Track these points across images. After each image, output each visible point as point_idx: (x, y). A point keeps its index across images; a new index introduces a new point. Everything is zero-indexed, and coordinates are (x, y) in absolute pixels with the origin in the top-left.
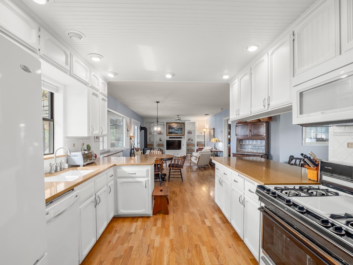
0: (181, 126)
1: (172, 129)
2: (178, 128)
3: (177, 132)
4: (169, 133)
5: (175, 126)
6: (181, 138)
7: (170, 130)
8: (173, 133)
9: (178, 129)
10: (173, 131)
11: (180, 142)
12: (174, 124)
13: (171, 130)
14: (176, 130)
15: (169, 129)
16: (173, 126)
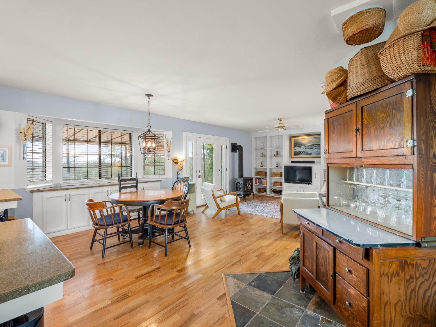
0: (318, 140)
1: (300, 147)
2: (311, 143)
3: (309, 151)
4: (295, 154)
5: (305, 140)
6: (313, 162)
7: (296, 148)
8: (302, 154)
9: (311, 146)
10: (302, 150)
11: (309, 170)
12: (305, 137)
13: (298, 149)
14: (308, 148)
15: (294, 147)
16: (301, 142)
